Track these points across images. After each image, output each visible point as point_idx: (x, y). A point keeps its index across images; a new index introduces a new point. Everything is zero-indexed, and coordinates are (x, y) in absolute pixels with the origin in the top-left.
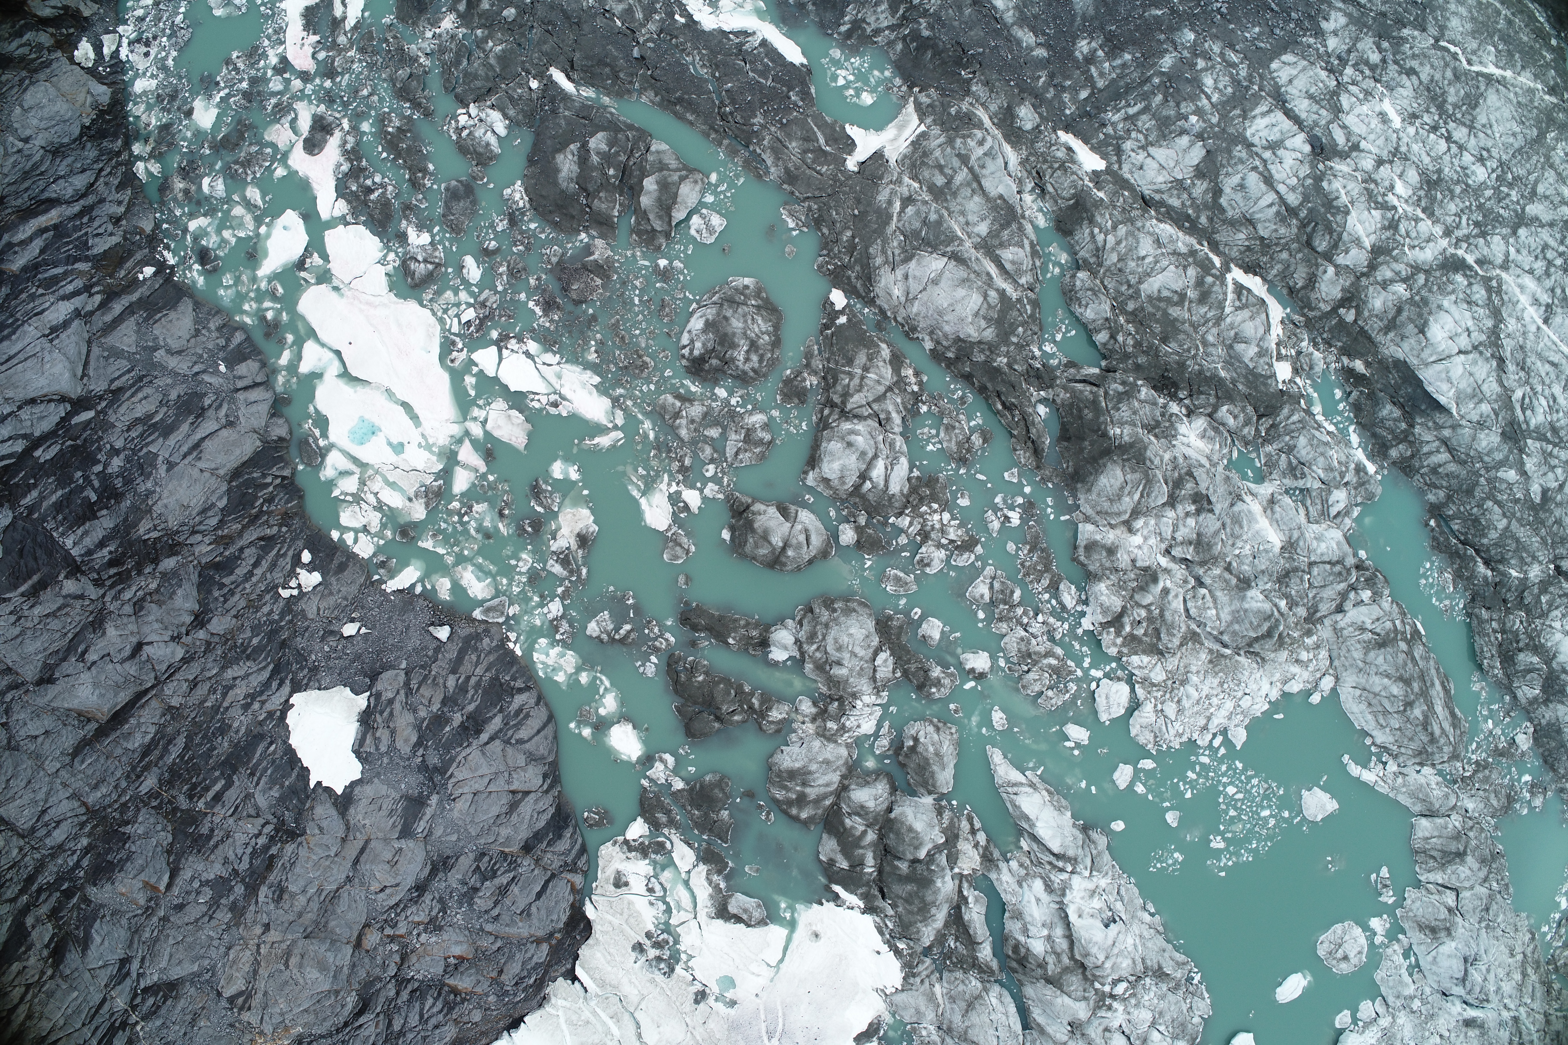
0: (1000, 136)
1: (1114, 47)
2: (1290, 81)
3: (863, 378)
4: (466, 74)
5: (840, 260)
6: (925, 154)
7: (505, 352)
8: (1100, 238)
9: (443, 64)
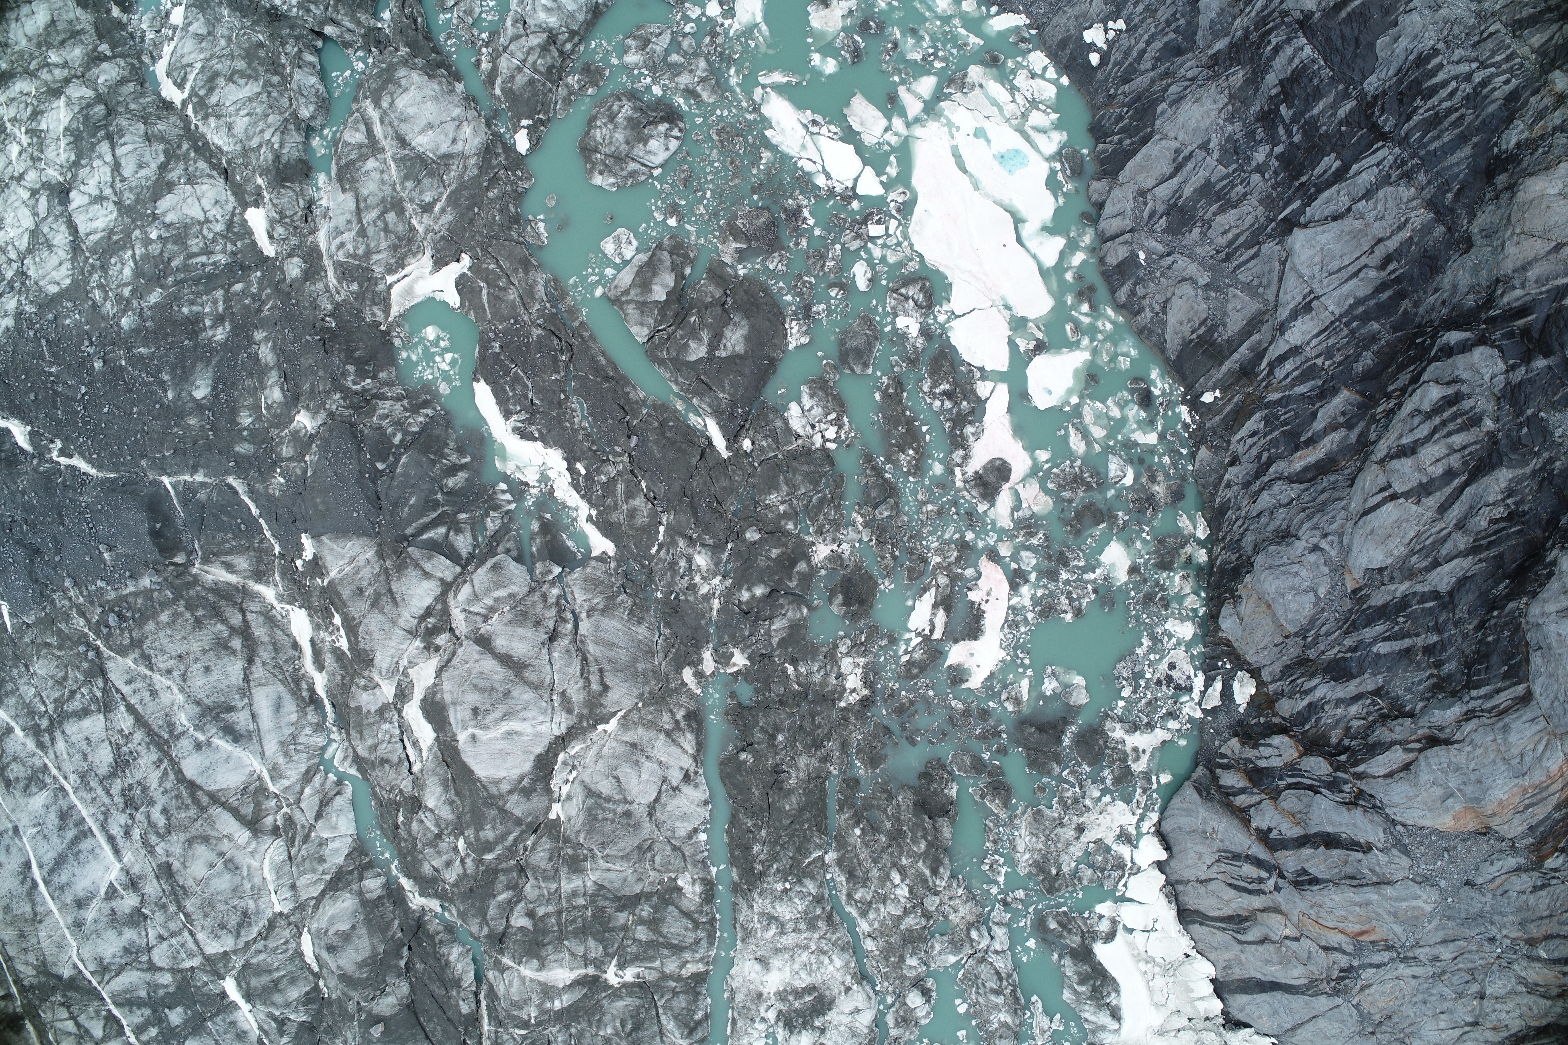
0: (325, 258)
1: (194, 325)
2: (60, 264)
3: (524, 61)
4: (816, 483)
5: (508, 177)
6: (394, 248)
7: (850, 184)
8: (276, 139)
9: (838, 507)
